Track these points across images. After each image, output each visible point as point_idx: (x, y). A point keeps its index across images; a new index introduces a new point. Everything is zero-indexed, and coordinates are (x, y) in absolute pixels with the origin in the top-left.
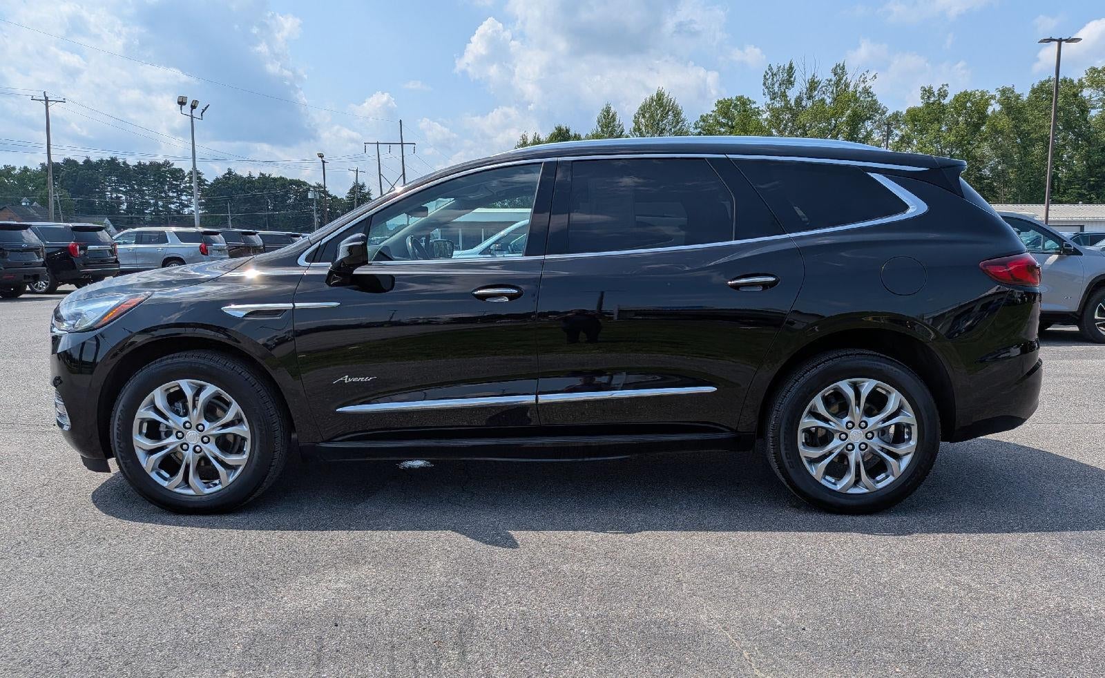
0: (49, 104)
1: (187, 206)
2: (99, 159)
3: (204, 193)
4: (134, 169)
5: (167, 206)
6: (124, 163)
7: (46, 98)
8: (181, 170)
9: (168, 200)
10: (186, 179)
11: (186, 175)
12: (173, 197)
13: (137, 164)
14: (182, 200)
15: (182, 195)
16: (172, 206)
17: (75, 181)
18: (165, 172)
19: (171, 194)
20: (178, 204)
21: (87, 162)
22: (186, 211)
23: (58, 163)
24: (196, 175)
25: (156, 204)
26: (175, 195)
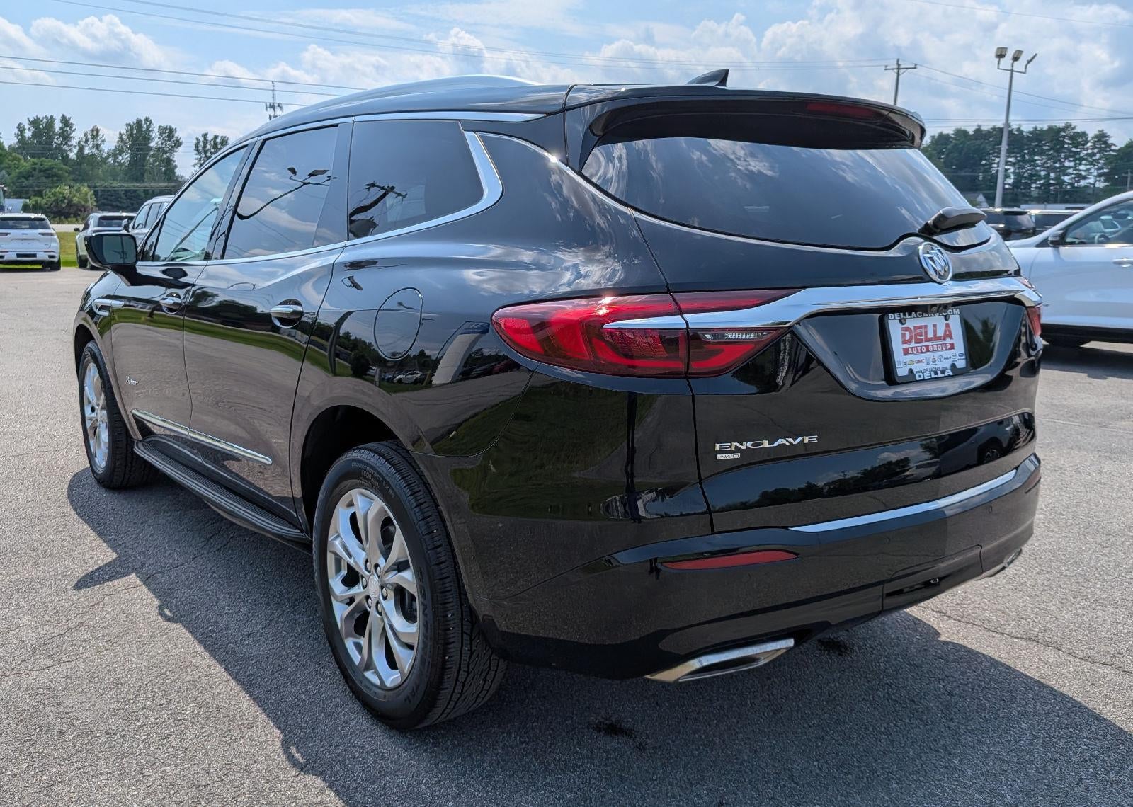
0: (901, 71)
1: (1085, 178)
2: (992, 127)
3: (1109, 160)
4: (1029, 137)
5: (1060, 179)
6: (1018, 130)
7: (899, 65)
8: (1084, 134)
9: (1063, 170)
10: (1089, 144)
11: (1089, 139)
12: (1070, 167)
13: (1031, 130)
14: (1080, 170)
15: (1080, 164)
16: (1066, 178)
17: (960, 153)
18: (1064, 137)
19: (1067, 164)
20: (1073, 176)
21: (978, 131)
22: (1083, 183)
23: (948, 135)
24: (1101, 137)
25: (1048, 176)
26: (1072, 164)
